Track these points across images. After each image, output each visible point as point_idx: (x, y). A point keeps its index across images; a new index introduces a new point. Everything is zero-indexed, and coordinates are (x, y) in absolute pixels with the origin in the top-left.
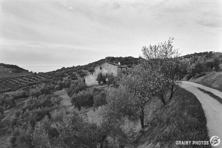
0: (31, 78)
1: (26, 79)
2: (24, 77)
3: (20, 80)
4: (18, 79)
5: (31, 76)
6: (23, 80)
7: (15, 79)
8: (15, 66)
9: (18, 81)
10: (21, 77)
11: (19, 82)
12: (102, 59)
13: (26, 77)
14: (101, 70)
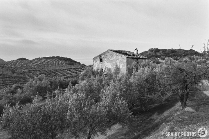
0: (77, 70)
1: (74, 71)
2: (71, 69)
3: (68, 72)
4: (66, 71)
5: (79, 68)
6: (70, 72)
7: (63, 71)
8: (69, 58)
9: (65, 73)
10: (70, 69)
11: (67, 73)
12: (146, 51)
13: (73, 69)
14: (101, 63)
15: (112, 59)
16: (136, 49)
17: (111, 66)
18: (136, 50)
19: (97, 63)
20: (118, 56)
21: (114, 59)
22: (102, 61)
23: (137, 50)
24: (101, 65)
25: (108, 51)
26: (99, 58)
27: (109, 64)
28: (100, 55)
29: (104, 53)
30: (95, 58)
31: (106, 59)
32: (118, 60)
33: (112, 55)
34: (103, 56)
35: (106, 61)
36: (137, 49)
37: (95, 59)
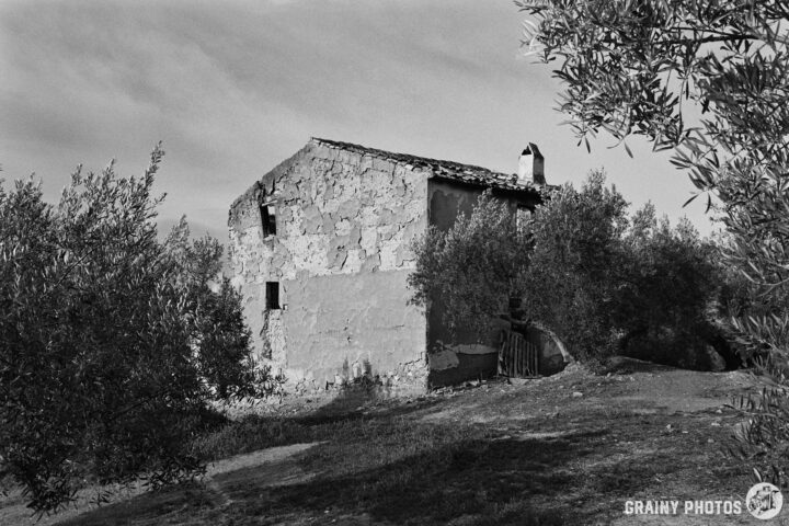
14: (271, 245)
15: (332, 207)
16: (533, 151)
17: (325, 262)
18: (531, 157)
19: (250, 247)
20: (367, 180)
21: (344, 199)
22: (273, 231)
23: (539, 158)
24: (267, 253)
25: (307, 150)
26: (255, 205)
27: (315, 247)
28: (260, 186)
29: (289, 165)
30: (234, 207)
31: (295, 208)
32: (368, 210)
33: (331, 174)
34: (281, 190)
35: (297, 224)
36: (535, 147)
37: (237, 219)
